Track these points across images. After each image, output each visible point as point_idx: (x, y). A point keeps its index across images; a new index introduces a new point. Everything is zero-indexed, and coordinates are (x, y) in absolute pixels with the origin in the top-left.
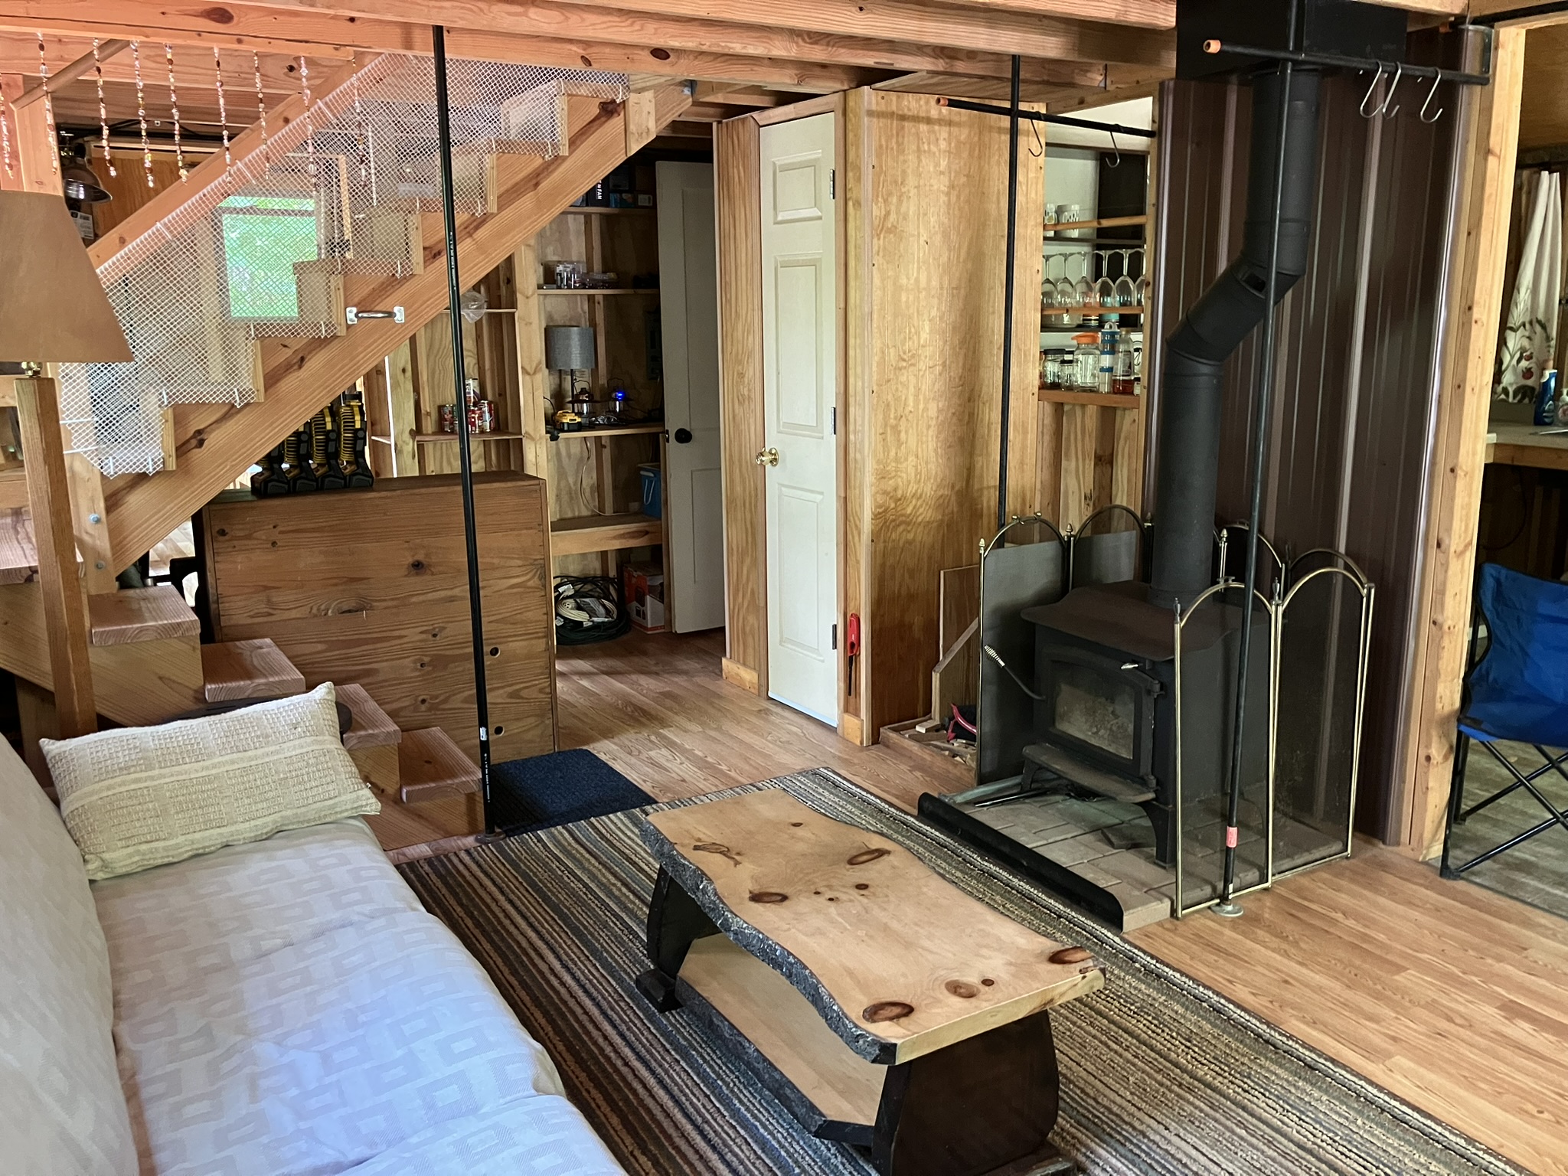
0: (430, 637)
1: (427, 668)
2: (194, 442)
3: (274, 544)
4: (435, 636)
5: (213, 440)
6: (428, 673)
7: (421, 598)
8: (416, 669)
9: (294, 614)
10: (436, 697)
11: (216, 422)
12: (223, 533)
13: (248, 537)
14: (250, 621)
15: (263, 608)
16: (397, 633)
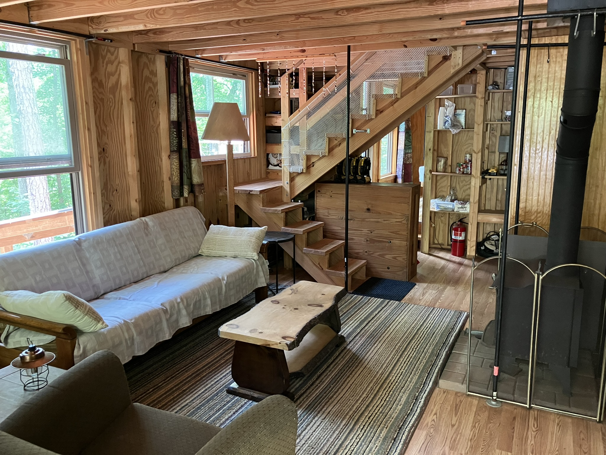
0: (370, 232)
1: (368, 242)
2: (312, 165)
3: (331, 196)
4: (371, 232)
5: (316, 165)
6: (368, 244)
7: (369, 220)
8: (365, 242)
9: (334, 217)
10: (370, 251)
11: (317, 160)
12: (319, 191)
13: (325, 193)
14: (323, 217)
15: (327, 214)
16: (361, 229)
